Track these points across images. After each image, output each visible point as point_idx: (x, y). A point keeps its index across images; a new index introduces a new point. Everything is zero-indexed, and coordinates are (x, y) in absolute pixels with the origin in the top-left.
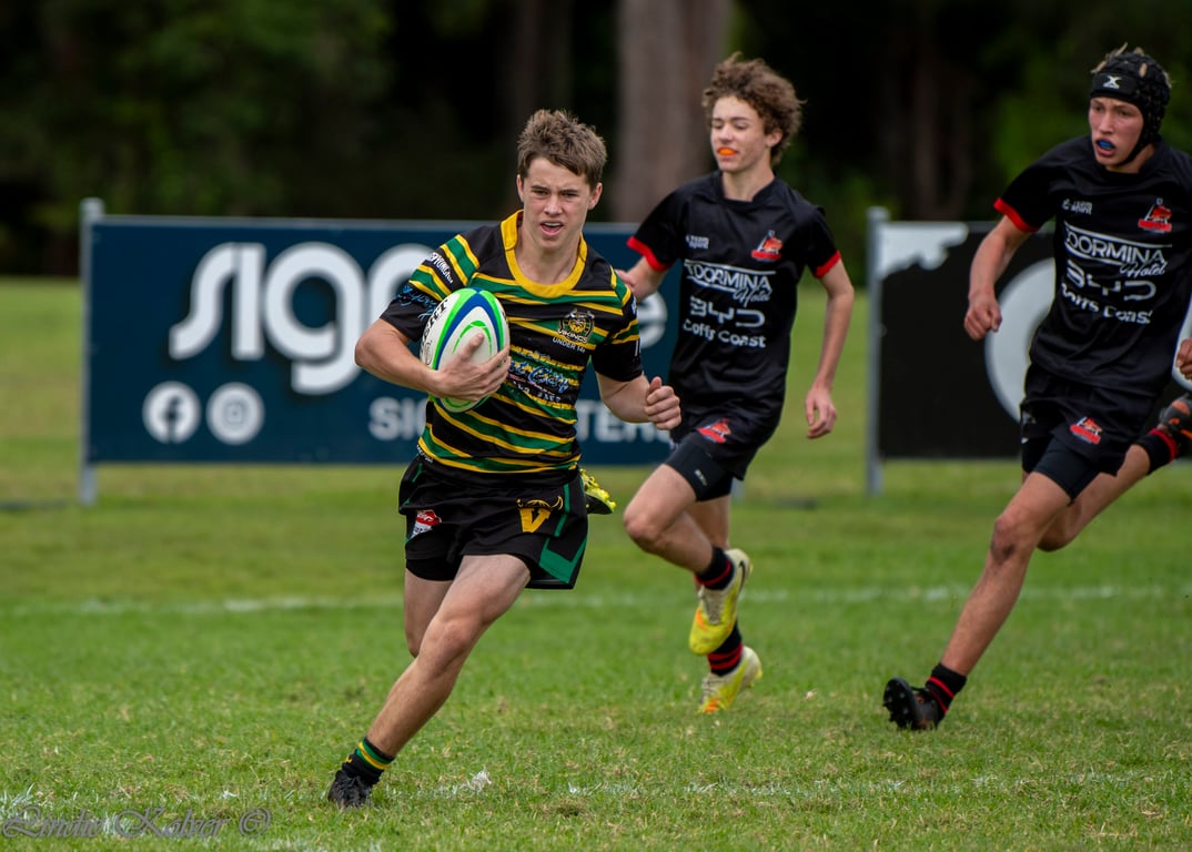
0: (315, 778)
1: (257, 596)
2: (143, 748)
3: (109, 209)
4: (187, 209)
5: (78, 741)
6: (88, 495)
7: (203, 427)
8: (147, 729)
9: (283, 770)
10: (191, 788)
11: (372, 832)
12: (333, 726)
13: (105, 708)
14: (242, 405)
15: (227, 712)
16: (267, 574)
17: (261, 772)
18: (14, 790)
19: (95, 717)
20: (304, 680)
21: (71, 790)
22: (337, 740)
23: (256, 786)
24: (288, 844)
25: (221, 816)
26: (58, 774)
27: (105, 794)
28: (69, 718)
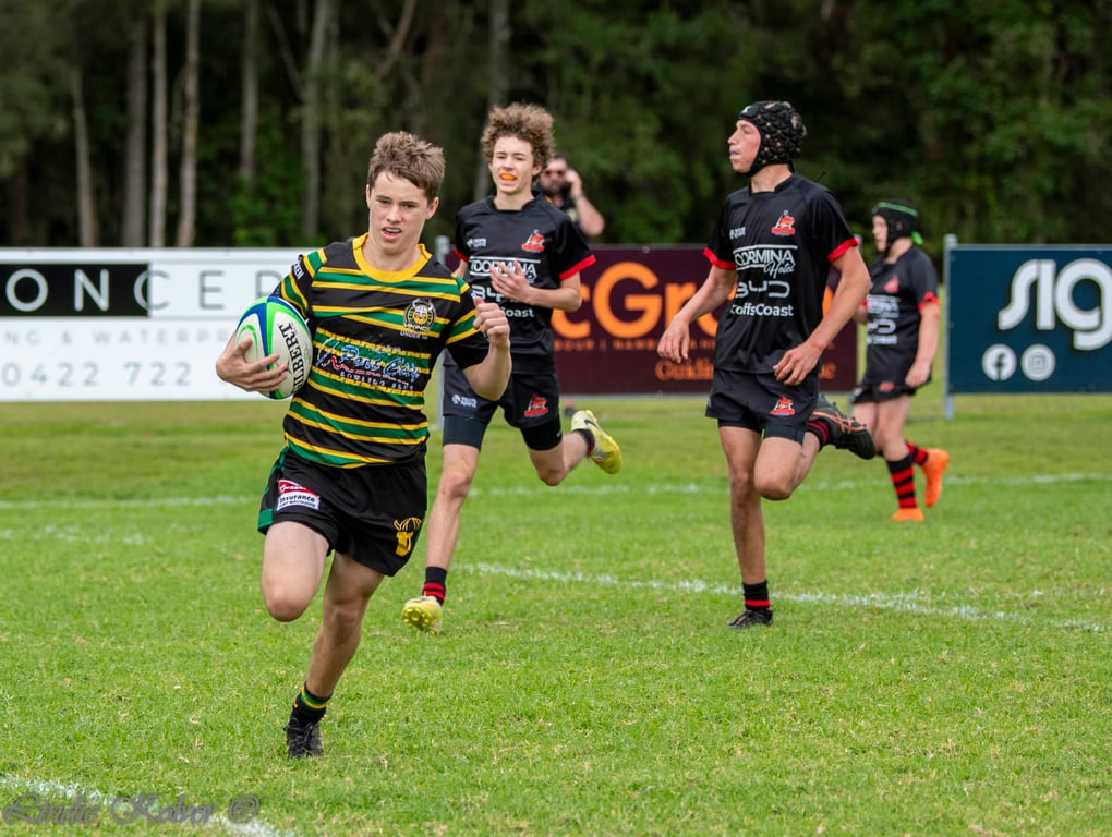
0: (1090, 582)
1: (1053, 473)
2: (984, 565)
3: (960, 241)
4: (1008, 240)
5: (945, 561)
6: (949, 413)
7: (1019, 370)
8: (986, 554)
9: (1070, 578)
10: (1014, 589)
12: (1101, 551)
13: (961, 541)
14: (1043, 358)
15: (1036, 544)
16: (1059, 460)
17: (1057, 579)
18: (907, 590)
19: (955, 547)
20: (1082, 524)
21: (942, 590)
22: (1103, 559)
23: (1055, 588)
24: (1074, 623)
25: (1032, 606)
26: (933, 581)
27: (961, 593)
28: (939, 547)
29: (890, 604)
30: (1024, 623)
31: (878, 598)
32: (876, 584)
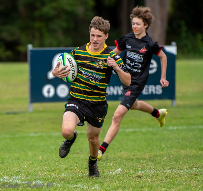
0: (83, 171)
2: (44, 165)
3: (34, 46)
4: (51, 46)
5: (30, 164)
6: (31, 110)
7: (56, 94)
8: (45, 161)
9: (76, 169)
10: (55, 174)
11: (95, 183)
13: (36, 157)
14: (64, 89)
17: (71, 170)
18: (17, 175)
19: (34, 159)
20: (79, 149)
21: (29, 175)
23: (70, 173)
24: (77, 186)
25: (62, 180)
26: (26, 172)
27: (36, 176)
28: (28, 159)
29: (10, 181)
30: (59, 186)
31: (6, 178)
32: (6, 174)
